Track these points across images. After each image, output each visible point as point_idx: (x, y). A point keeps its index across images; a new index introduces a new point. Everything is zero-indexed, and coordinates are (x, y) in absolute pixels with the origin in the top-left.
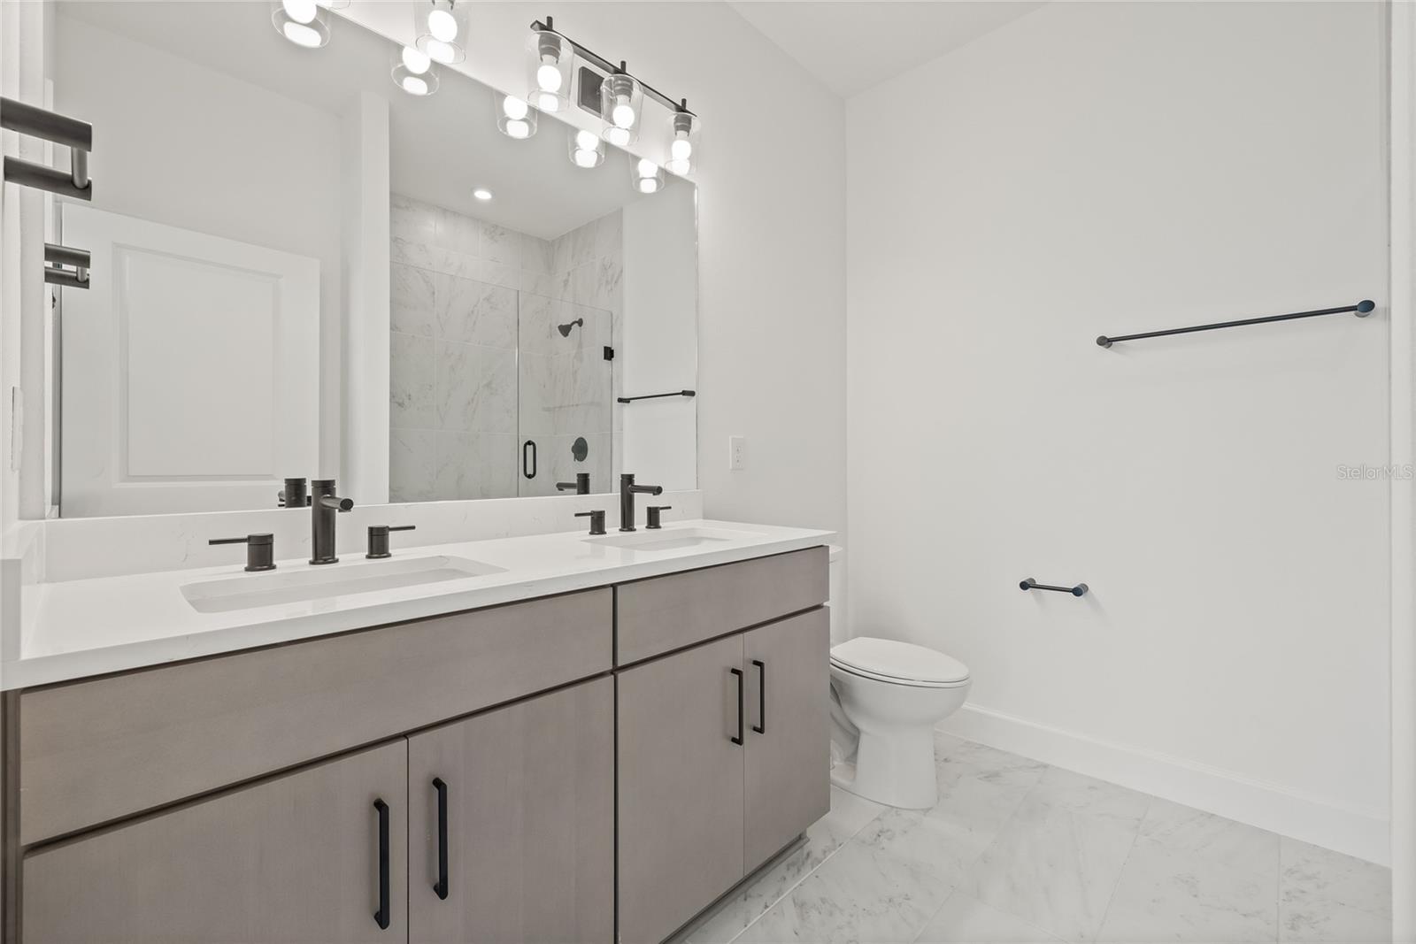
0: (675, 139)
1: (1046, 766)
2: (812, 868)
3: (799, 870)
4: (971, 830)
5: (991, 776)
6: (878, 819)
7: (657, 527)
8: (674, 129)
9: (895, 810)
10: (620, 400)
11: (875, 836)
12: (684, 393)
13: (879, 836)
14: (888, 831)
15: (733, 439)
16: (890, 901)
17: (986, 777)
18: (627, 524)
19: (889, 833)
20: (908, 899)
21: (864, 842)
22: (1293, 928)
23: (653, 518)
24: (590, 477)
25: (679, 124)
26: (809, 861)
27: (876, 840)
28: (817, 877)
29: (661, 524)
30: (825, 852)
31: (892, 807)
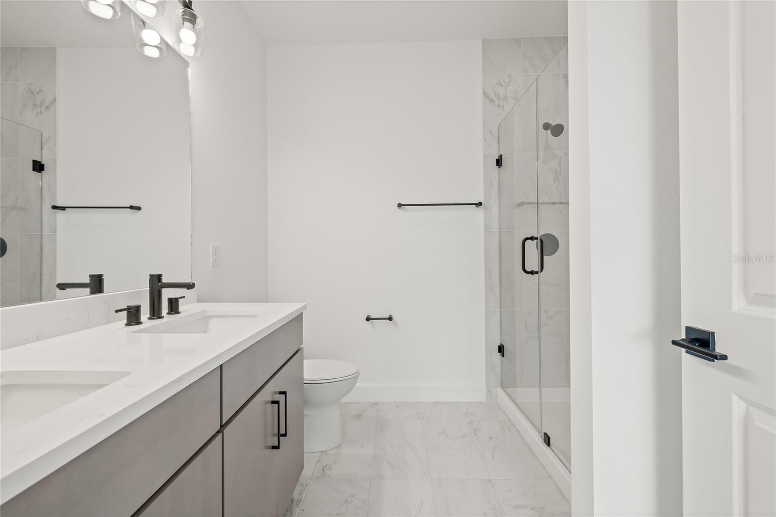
0: (183, 28)
1: (377, 403)
2: (298, 507)
3: (291, 513)
4: (362, 446)
5: (358, 417)
6: (318, 461)
7: (177, 312)
8: (182, 20)
9: (324, 452)
10: (54, 207)
11: (322, 471)
12: (131, 207)
13: (324, 470)
14: (327, 465)
15: (212, 245)
16: (346, 502)
17: (356, 418)
18: (155, 313)
19: (328, 466)
20: (354, 496)
21: (318, 478)
22: (476, 435)
23: (174, 307)
24: (104, 277)
25: (187, 17)
26: (295, 503)
27: (323, 473)
28: (303, 510)
29: (180, 310)
30: (300, 494)
31: (322, 451)
